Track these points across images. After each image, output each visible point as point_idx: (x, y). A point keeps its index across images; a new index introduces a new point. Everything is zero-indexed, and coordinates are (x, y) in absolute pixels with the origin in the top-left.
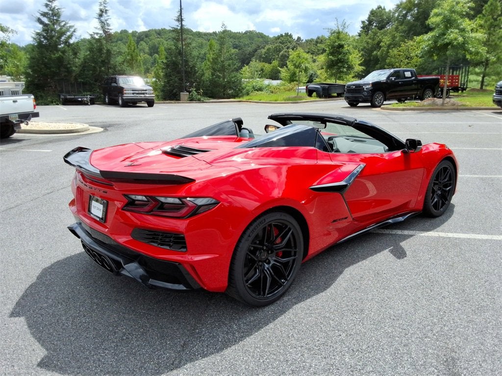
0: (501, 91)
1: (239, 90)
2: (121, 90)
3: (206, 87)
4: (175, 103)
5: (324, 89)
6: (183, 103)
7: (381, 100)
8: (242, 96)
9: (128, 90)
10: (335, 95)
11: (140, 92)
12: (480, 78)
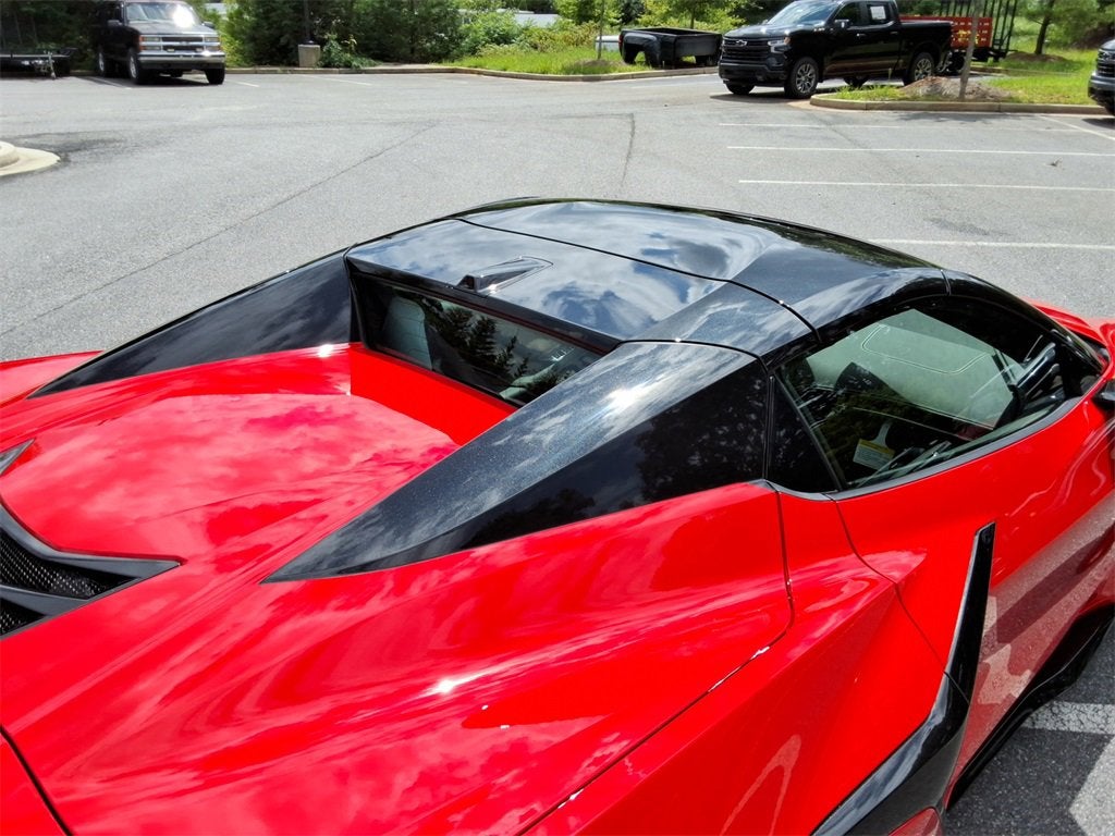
0: (1112, 66)
1: (452, 40)
2: (132, 38)
3: (365, 31)
4: (285, 72)
5: (664, 43)
6: (305, 72)
7: (810, 80)
8: (459, 57)
9: (152, 39)
10: (692, 59)
11: (184, 43)
12: (1037, 27)
